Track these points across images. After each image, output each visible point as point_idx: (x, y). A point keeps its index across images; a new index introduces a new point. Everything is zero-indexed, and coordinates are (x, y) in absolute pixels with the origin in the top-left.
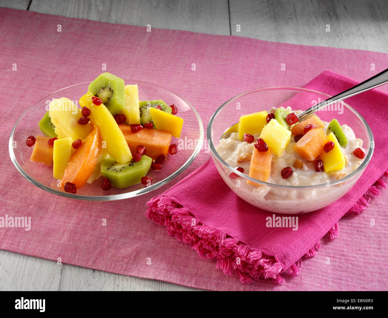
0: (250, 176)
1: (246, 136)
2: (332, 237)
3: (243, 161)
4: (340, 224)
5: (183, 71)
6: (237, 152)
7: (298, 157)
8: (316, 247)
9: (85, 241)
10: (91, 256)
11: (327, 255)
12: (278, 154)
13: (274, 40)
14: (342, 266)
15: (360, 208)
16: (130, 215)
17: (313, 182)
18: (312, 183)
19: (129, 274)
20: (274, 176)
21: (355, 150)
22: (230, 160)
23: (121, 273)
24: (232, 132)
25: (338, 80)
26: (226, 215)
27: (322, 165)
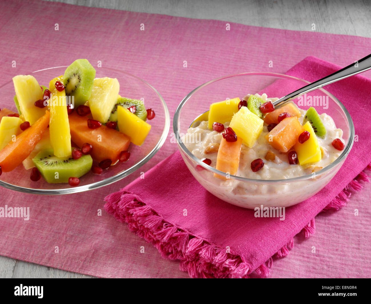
0: (217, 168)
1: (215, 124)
2: (307, 236)
3: (210, 151)
4: (317, 221)
5: (158, 57)
6: (205, 142)
7: (270, 148)
8: (289, 246)
9: (41, 236)
10: (46, 252)
11: (300, 255)
12: (248, 145)
13: (257, 24)
14: (317, 267)
15: (338, 204)
16: (92, 208)
17: (285, 175)
18: (285, 177)
19: (85, 273)
20: (244, 168)
21: (334, 141)
22: (197, 150)
23: (77, 271)
24: (202, 121)
25: (322, 66)
26: (192, 210)
27: (296, 157)
